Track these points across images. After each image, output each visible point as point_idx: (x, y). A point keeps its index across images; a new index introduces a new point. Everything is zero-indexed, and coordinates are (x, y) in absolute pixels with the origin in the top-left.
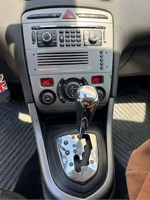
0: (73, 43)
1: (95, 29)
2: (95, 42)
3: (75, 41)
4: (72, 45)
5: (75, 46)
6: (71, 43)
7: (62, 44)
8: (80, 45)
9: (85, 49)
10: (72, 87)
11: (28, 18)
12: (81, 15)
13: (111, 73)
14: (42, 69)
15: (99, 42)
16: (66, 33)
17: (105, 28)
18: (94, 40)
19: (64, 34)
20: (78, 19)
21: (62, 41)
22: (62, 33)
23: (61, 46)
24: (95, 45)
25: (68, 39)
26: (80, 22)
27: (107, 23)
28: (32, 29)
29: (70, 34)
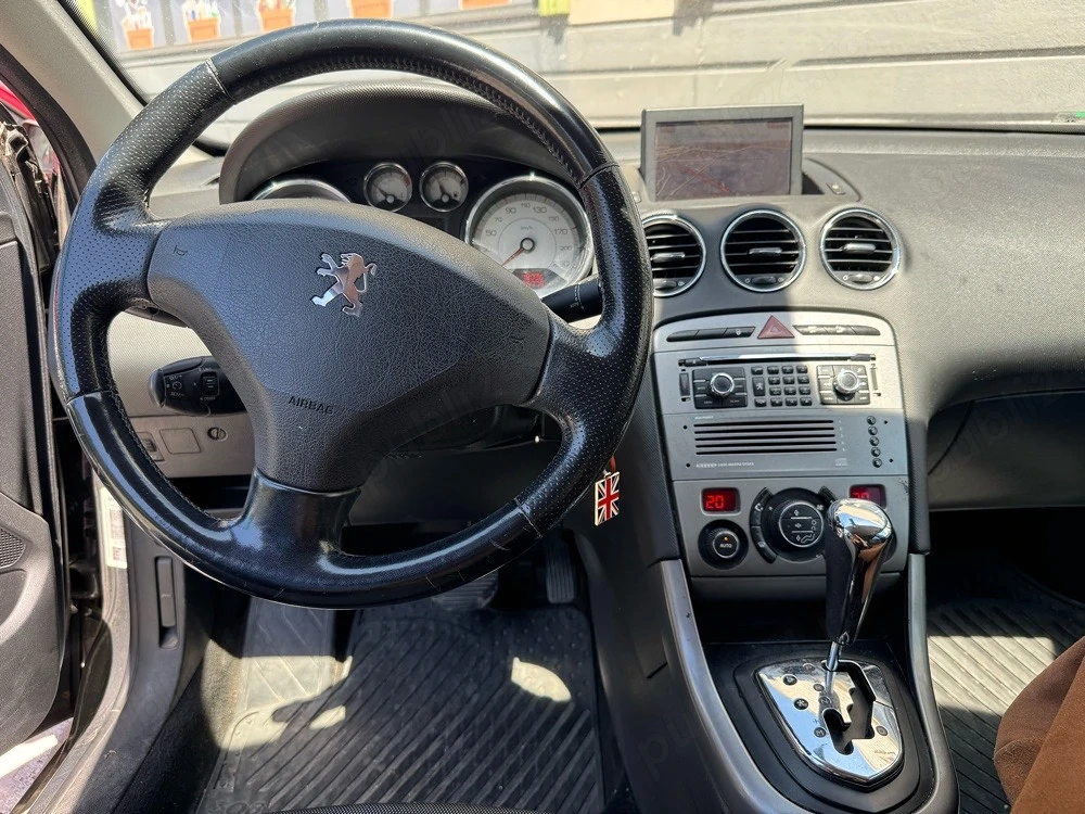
0: (791, 399)
1: (849, 362)
2: (851, 395)
3: (794, 393)
4: (788, 404)
5: (795, 404)
6: (783, 397)
7: (761, 400)
8: (810, 404)
9: (825, 412)
10: (796, 513)
11: (670, 340)
12: (805, 330)
13: (906, 479)
14: (707, 464)
15: (863, 395)
16: (771, 372)
17: (874, 359)
18: (849, 390)
19: (766, 375)
20: (799, 338)
21: (759, 393)
22: (760, 373)
23: (758, 405)
24: (852, 401)
25: (775, 388)
26: (805, 346)
27: (881, 347)
28: (680, 364)
29: (781, 376)
